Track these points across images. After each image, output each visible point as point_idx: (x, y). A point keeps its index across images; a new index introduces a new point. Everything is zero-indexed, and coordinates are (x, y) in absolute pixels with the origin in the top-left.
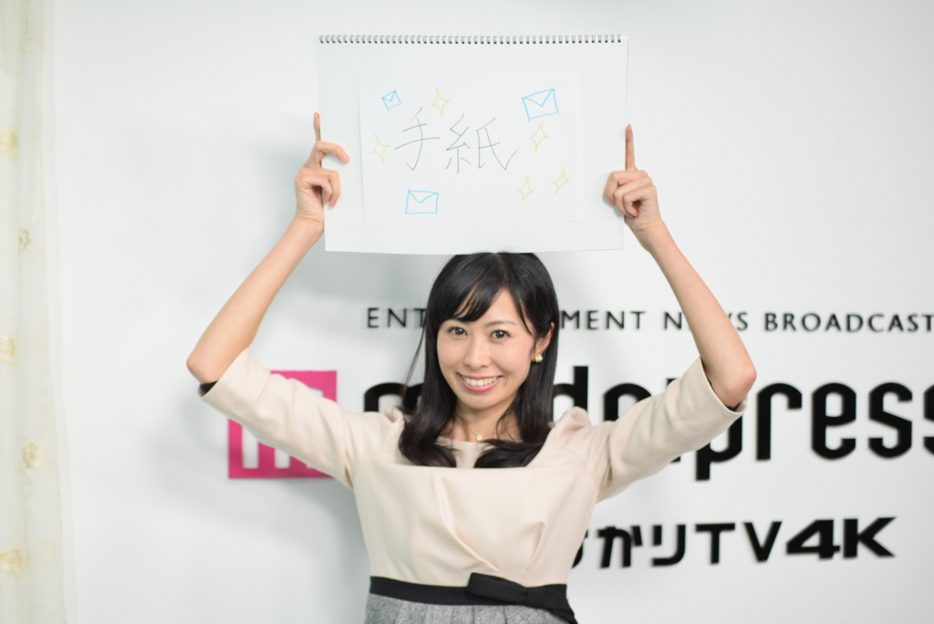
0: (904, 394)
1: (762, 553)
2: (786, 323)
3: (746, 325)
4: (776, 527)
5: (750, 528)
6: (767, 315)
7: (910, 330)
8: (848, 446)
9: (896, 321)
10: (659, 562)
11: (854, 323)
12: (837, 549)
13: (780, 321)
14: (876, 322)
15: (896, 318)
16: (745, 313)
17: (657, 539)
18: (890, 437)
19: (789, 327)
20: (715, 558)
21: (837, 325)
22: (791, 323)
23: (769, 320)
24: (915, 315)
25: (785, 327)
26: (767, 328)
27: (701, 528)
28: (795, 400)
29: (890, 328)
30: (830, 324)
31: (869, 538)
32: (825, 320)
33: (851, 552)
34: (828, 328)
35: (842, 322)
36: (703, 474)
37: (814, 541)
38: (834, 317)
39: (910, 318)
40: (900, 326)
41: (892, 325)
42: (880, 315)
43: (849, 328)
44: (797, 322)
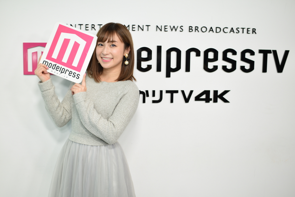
0: (234, 53)
1: (187, 100)
2: (196, 29)
3: (182, 29)
4: (191, 92)
5: (183, 92)
6: (190, 27)
7: (237, 33)
8: (215, 68)
9: (232, 30)
10: (154, 102)
11: (218, 30)
12: (211, 99)
13: (194, 29)
14: (226, 30)
15: (232, 28)
16: (182, 26)
17: (154, 95)
18: (229, 66)
19: (196, 31)
20: (172, 101)
21: (212, 30)
22: (197, 29)
23: (190, 29)
24: (239, 28)
25: (195, 31)
26: (190, 31)
27: (167, 92)
28: (198, 54)
29: (230, 32)
30: (210, 30)
31: (221, 97)
32: (208, 29)
33: (215, 101)
34: (209, 32)
35: (214, 30)
36: (168, 75)
37: (204, 97)
38: (211, 28)
39: (237, 29)
40: (233, 31)
41: (231, 31)
42: (227, 28)
43: (216, 32)
44: (199, 29)
